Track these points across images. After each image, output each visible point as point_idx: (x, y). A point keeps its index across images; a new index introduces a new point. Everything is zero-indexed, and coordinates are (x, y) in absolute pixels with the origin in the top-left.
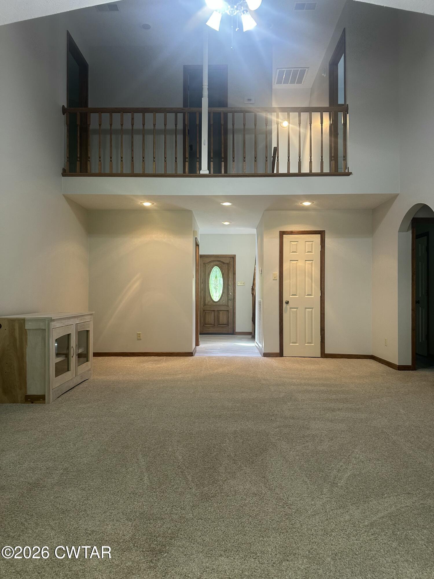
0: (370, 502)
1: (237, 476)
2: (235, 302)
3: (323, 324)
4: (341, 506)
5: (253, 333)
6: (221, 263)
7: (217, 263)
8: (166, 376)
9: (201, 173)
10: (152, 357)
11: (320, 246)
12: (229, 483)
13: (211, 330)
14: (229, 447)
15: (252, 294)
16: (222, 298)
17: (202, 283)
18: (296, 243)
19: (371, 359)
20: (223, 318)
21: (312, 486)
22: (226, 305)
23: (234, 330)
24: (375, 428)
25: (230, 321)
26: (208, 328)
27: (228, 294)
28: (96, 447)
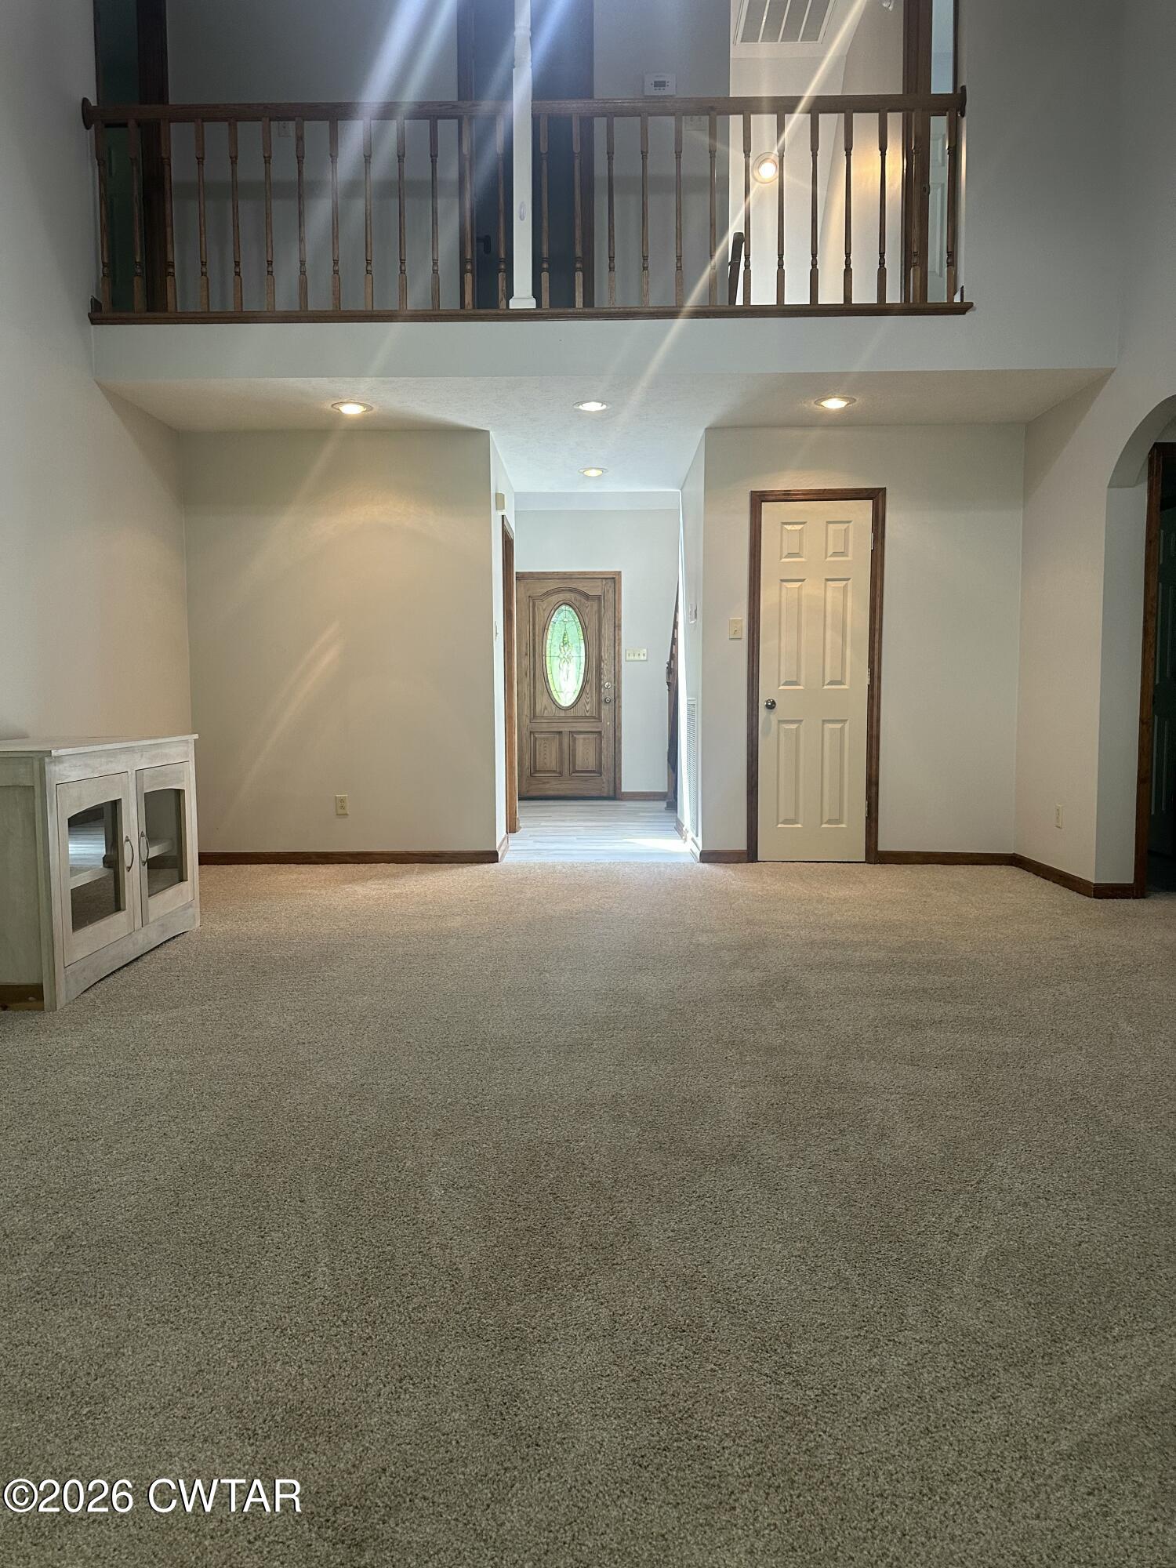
0: (1068, 1359)
1: (619, 1260)
2: (620, 707)
3: (874, 767)
4: (972, 1375)
5: (671, 795)
6: (578, 597)
7: (568, 596)
8: (415, 922)
9: (511, 307)
10: (379, 865)
11: (870, 537)
12: (594, 1287)
13: (554, 787)
14: (597, 1152)
15: (668, 684)
16: (584, 696)
17: (526, 654)
18: (801, 526)
19: (1012, 865)
20: (585, 754)
21: (867, 1296)
22: (594, 717)
23: (617, 785)
24: (1050, 1086)
25: (607, 760)
26: (544, 783)
27: (599, 686)
28: (175, 1156)
